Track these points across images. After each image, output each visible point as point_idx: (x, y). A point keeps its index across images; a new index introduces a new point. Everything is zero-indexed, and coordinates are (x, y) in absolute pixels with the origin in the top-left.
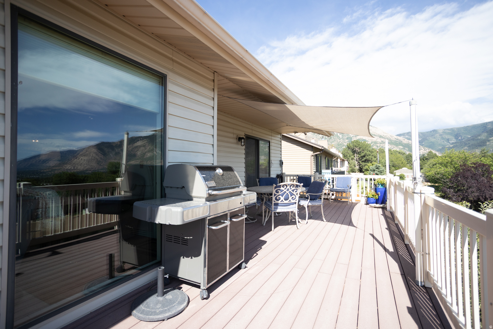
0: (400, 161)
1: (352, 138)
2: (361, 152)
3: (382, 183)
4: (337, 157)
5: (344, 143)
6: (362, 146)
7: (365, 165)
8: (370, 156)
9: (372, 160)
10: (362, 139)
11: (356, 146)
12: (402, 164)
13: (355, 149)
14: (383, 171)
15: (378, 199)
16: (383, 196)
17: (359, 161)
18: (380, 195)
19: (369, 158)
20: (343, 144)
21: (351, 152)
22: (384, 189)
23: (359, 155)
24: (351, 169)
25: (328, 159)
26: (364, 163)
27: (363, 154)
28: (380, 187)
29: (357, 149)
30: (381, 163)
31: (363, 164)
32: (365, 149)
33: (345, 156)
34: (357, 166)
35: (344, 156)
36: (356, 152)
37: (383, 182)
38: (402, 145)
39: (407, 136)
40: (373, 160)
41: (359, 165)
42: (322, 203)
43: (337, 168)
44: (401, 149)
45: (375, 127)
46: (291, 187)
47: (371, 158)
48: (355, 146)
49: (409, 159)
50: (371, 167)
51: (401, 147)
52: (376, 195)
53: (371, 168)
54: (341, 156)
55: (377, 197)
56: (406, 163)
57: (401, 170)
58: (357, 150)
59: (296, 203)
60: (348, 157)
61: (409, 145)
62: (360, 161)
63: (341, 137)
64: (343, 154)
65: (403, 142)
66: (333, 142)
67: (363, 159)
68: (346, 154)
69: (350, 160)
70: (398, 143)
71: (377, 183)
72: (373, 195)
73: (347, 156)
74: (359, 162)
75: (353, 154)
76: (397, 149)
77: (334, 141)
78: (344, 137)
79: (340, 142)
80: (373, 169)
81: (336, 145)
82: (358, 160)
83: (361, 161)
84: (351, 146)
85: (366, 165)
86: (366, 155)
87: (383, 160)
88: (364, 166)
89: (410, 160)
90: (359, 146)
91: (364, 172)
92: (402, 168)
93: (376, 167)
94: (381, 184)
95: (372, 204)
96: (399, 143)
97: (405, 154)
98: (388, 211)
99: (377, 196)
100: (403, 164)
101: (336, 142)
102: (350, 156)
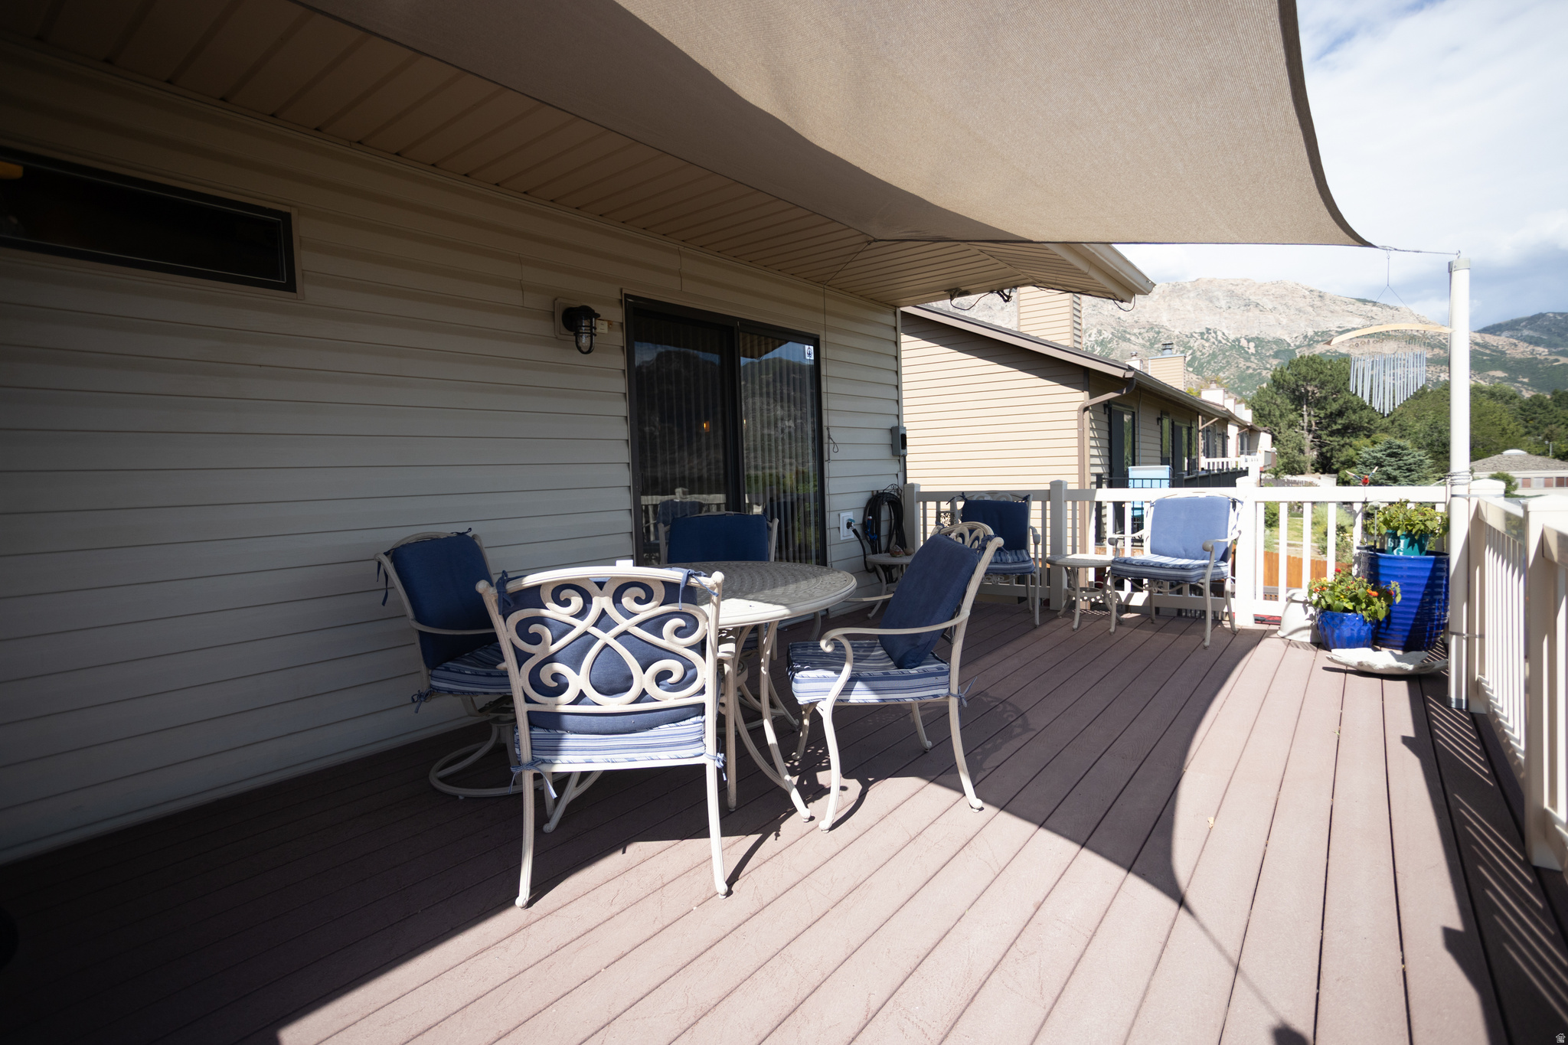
0: (1493, 424)
1: (1294, 350)
2: (1325, 398)
3: (1417, 527)
4: (1217, 417)
5: (1264, 373)
6: (1331, 375)
7: (1343, 446)
8: (1366, 411)
9: (1372, 427)
10: (1336, 352)
11: (1309, 378)
12: (1502, 435)
13: (1305, 389)
14: (1419, 466)
15: (1388, 617)
16: (1417, 604)
17: (1319, 432)
18: (1398, 599)
19: (1360, 418)
20: (1260, 374)
21: (1288, 401)
22: (1430, 566)
23: (1319, 409)
24: (1287, 461)
25: (1173, 423)
26: (1337, 439)
27: (1335, 407)
28: (1402, 549)
29: (1309, 388)
30: (1410, 434)
31: (1336, 441)
32: (1343, 387)
33: (1260, 414)
34: (1312, 449)
35: (1260, 416)
36: (1307, 400)
37: (1423, 522)
38: (1503, 366)
39: (1526, 332)
40: (1377, 428)
41: (1320, 446)
42: (955, 689)
43: (1225, 460)
44: (1497, 380)
45: (1388, 306)
46: (627, 602)
47: (1367, 420)
48: (1305, 379)
49: (1534, 416)
50: (1367, 449)
51: (1500, 374)
52: (1375, 600)
53: (1367, 456)
54: (1246, 415)
55: (1380, 608)
56: (1522, 430)
57: (1496, 457)
58: (1313, 393)
59: (700, 709)
60: (1274, 419)
61: (1538, 364)
62: (1323, 433)
63: (1252, 350)
64: (1257, 407)
65: (1508, 356)
66: (1222, 369)
67: (1336, 423)
68: (1267, 409)
69: (1280, 429)
70: (1485, 358)
71: (1384, 530)
72: (1355, 599)
73: (1269, 414)
74: (1319, 437)
75: (1293, 407)
76: (1479, 381)
77: (1224, 368)
78: (1264, 351)
79: (1248, 368)
80: (1375, 458)
81: (1232, 379)
82: (1314, 428)
83: (1325, 432)
84: (1288, 377)
85: (1347, 444)
86: (1347, 409)
87: (1418, 424)
88: (1340, 451)
89: (1537, 421)
90: (1321, 376)
91: (1336, 471)
92: (1500, 453)
93: (1388, 451)
94: (1409, 535)
95: (1347, 650)
96: (1491, 360)
97: (1516, 397)
98: (1454, 705)
99: (1378, 604)
100: (1508, 436)
101: (1233, 370)
102: (1282, 416)
